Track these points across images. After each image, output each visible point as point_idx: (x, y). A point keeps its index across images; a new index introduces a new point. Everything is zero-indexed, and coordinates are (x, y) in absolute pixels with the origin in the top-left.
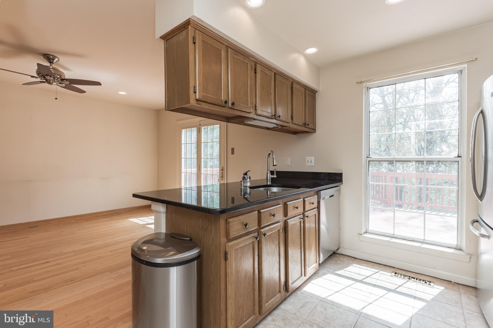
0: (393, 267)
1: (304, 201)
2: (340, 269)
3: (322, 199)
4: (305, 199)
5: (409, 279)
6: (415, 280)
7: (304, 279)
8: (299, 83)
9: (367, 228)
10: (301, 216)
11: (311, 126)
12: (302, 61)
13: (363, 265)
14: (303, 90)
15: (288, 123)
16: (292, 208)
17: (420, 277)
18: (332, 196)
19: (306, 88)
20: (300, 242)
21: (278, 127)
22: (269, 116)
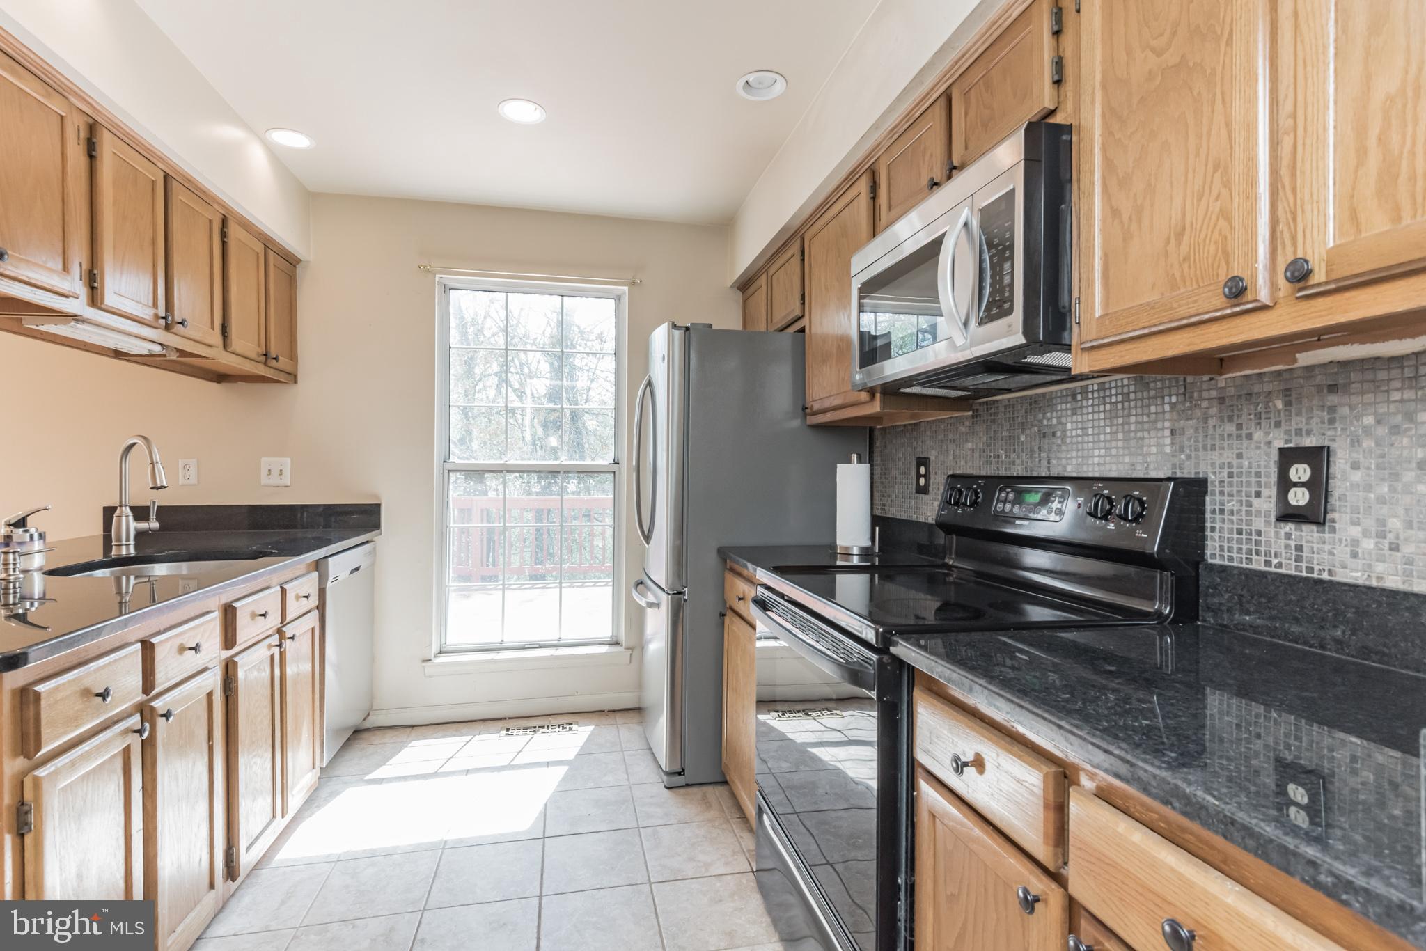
0: (501, 719)
1: (283, 591)
2: (378, 766)
3: (330, 580)
4: (286, 586)
5: (534, 731)
6: (545, 730)
7: (281, 823)
8: (247, 225)
9: (443, 642)
10: (275, 640)
11: (283, 363)
12: (257, 157)
13: (435, 735)
14: (259, 248)
15: (210, 346)
16: (248, 618)
17: (553, 722)
18: (357, 569)
19: (269, 244)
20: (269, 717)
21: (164, 355)
22: (147, 317)
